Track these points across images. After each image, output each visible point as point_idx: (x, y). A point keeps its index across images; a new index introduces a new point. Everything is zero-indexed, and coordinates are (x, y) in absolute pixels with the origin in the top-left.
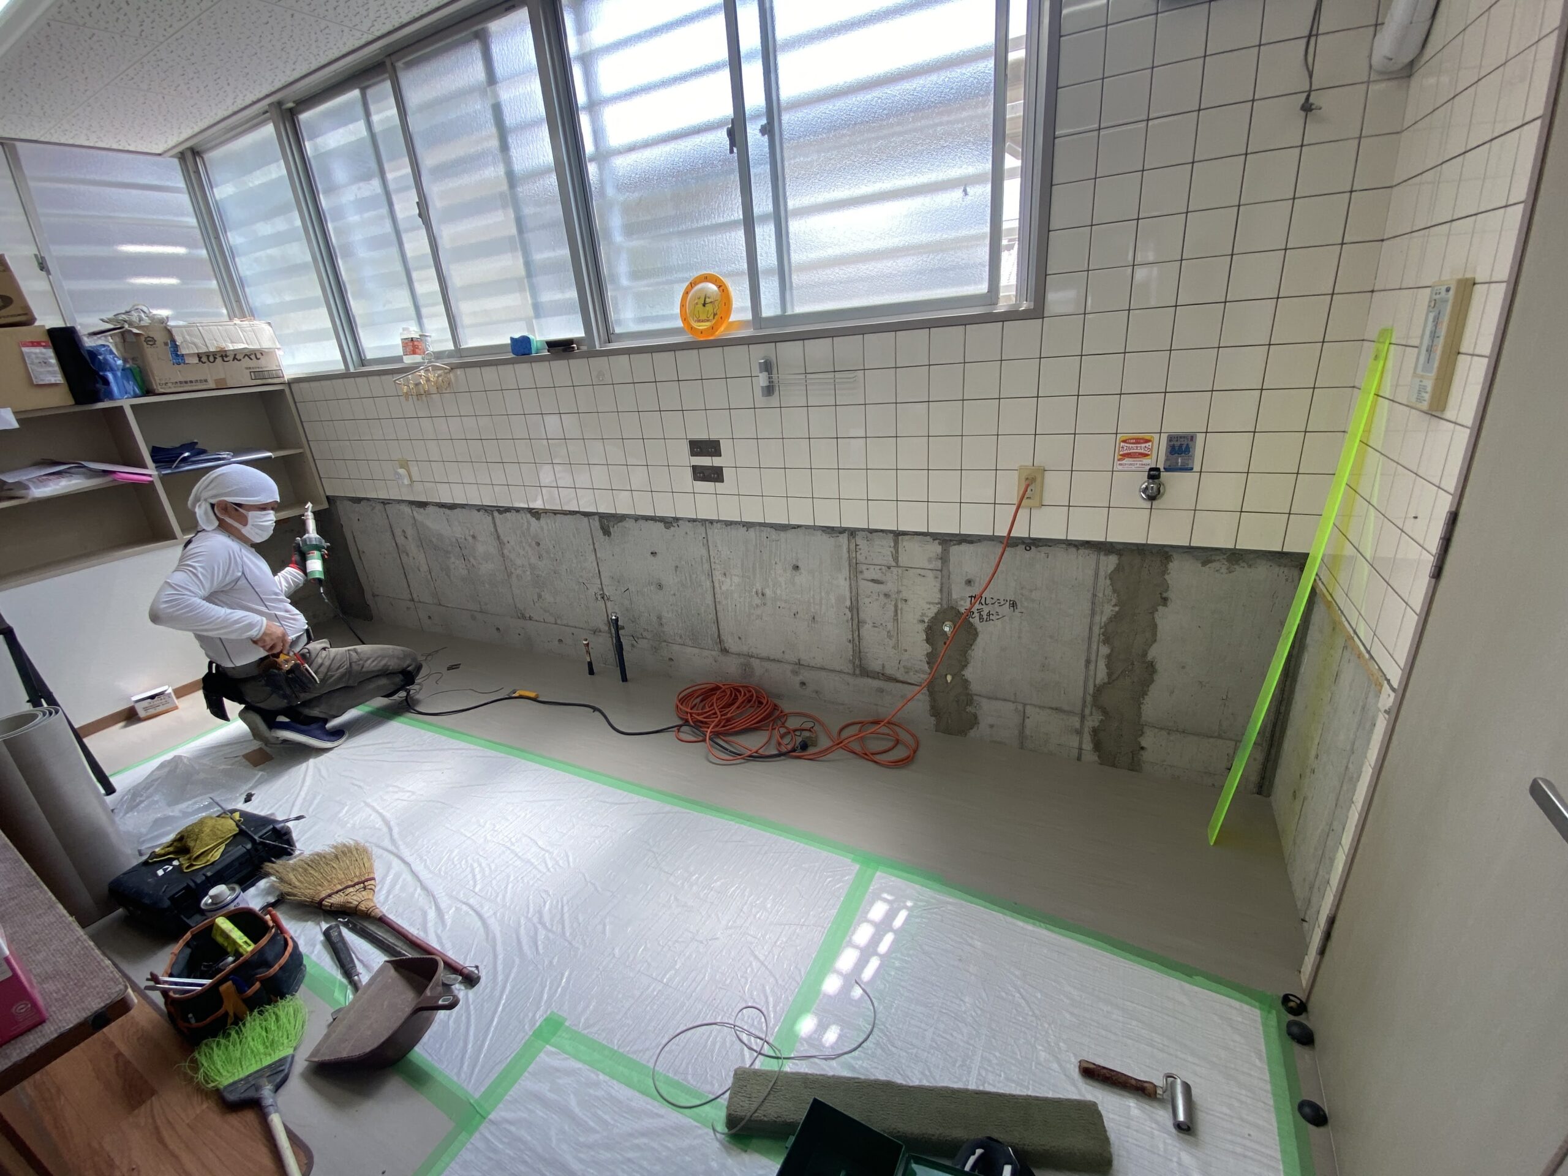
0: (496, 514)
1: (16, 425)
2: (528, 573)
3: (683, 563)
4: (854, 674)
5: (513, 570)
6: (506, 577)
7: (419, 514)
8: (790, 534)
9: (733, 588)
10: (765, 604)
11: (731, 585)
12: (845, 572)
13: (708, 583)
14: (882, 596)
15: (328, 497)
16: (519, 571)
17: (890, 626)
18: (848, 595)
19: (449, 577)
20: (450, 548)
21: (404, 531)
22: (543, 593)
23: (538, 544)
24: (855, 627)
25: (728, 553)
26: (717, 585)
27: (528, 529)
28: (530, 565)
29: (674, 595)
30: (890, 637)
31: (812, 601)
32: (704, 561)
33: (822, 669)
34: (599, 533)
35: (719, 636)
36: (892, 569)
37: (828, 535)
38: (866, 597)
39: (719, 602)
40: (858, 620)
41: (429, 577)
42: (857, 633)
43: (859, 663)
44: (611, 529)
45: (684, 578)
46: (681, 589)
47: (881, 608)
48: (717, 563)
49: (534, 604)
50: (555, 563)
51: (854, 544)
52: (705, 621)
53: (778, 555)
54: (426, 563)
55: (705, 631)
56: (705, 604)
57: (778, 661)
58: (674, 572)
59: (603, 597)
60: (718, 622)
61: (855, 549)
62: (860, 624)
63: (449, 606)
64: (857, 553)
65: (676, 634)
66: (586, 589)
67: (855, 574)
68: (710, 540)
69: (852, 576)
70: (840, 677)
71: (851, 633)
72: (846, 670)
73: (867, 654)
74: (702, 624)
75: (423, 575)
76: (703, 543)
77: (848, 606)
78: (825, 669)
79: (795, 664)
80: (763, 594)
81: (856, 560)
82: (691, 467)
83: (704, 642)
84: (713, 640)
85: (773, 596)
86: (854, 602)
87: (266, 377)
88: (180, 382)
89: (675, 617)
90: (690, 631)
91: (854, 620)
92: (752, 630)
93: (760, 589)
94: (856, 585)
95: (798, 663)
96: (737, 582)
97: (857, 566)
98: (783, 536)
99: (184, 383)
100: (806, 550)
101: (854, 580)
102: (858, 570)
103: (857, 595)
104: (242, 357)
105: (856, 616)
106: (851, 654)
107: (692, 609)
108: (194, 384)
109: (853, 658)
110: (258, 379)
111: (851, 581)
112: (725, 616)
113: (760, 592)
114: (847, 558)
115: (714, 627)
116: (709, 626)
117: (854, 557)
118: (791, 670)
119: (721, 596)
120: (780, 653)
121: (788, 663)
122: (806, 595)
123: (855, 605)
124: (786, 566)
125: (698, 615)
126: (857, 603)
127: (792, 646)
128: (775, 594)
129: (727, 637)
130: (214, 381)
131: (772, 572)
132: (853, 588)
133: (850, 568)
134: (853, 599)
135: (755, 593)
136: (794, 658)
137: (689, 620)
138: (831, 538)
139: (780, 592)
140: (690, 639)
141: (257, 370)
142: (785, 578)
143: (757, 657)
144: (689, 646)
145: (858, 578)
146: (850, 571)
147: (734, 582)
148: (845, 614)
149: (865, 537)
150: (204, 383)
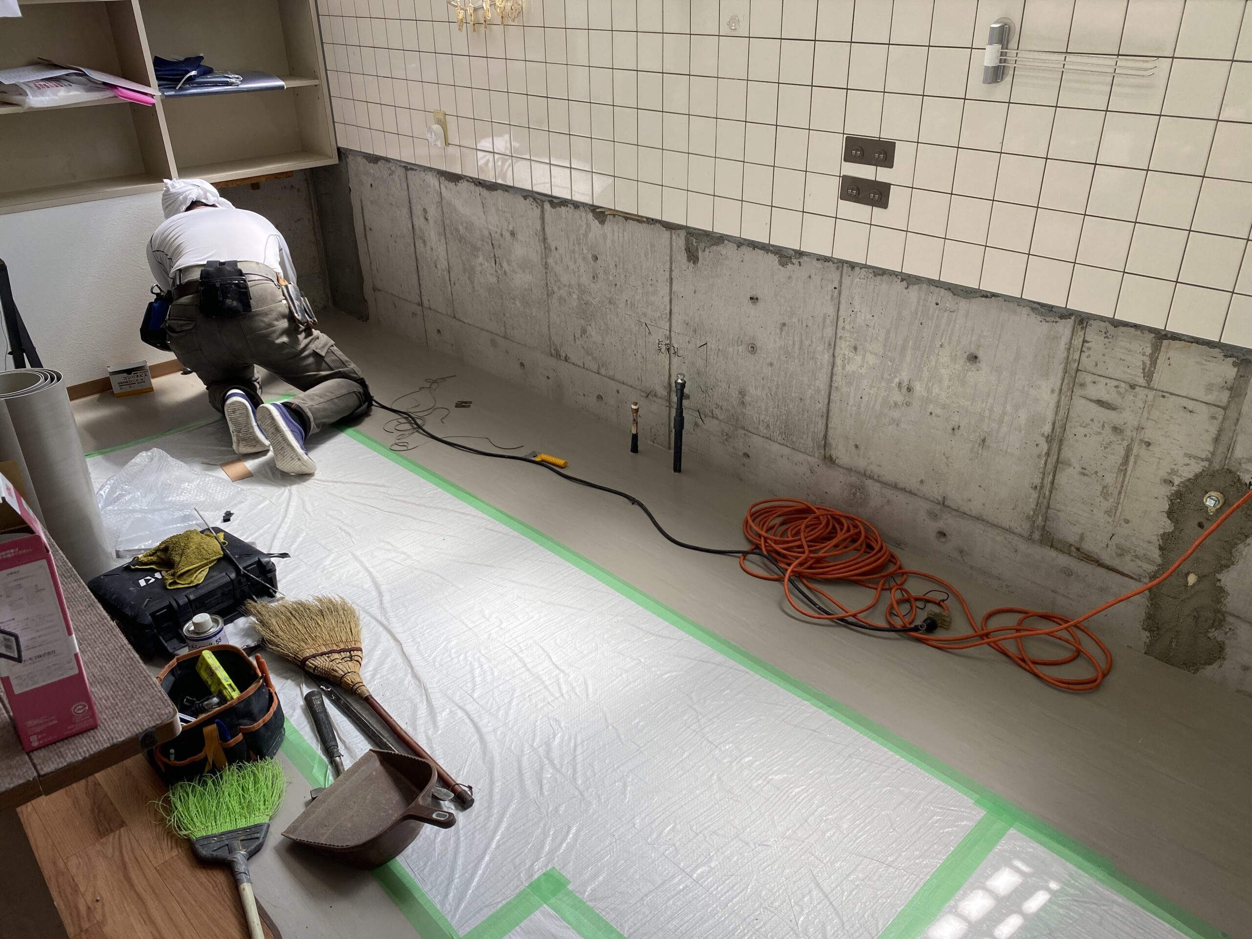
0: (547, 206)
1: (19, 14)
2: (575, 296)
3: (795, 320)
4: (1029, 539)
5: (555, 289)
6: (545, 296)
7: (448, 190)
8: (976, 305)
9: (863, 371)
10: (908, 404)
11: (861, 366)
12: (1055, 380)
13: (827, 357)
14: (1108, 430)
15: (339, 149)
16: (563, 292)
17: (1110, 479)
18: (1050, 416)
19: (472, 282)
20: (480, 243)
21: (424, 210)
22: (589, 328)
23: (596, 258)
24: (1050, 466)
25: (869, 316)
26: (839, 362)
27: (586, 235)
28: (579, 285)
29: (771, 364)
30: (1105, 493)
31: (987, 413)
32: (828, 321)
33: (979, 519)
34: (681, 257)
35: (825, 437)
36: (1138, 389)
37: (1039, 318)
38: (1081, 426)
39: (837, 388)
40: (1058, 458)
41: (447, 277)
42: (1051, 477)
43: (1043, 524)
44: (700, 253)
45: (791, 342)
46: (783, 358)
47: (1103, 448)
48: (847, 330)
49: (575, 340)
50: (613, 289)
51: (1081, 339)
52: (808, 412)
53: (948, 334)
54: (446, 258)
55: (807, 425)
56: (814, 386)
57: (910, 492)
58: (778, 331)
59: (668, 349)
60: (828, 417)
61: (1080, 346)
62: (1060, 465)
63: (465, 321)
64: (1083, 353)
65: (761, 421)
66: (647, 333)
67: (1071, 386)
68: (845, 293)
69: (1064, 388)
70: (1006, 538)
71: (1041, 476)
72: (1019, 530)
73: (1060, 513)
74: (803, 414)
75: (439, 274)
76: (832, 296)
77: (1046, 434)
78: (983, 520)
79: (935, 503)
80: (909, 389)
81: (1078, 365)
82: (841, 178)
83: (800, 441)
84: (815, 442)
85: (925, 394)
86: (1058, 429)
89: (765, 397)
90: (784, 421)
91: (1049, 457)
92: (879, 439)
93: (906, 380)
94: (1068, 403)
95: (941, 503)
96: (871, 363)
97: (1076, 373)
98: (963, 305)
100: (996, 334)
101: (1067, 396)
102: (1077, 380)
103: (1065, 420)
105: (1056, 452)
106: (1032, 507)
107: (792, 391)
109: (1033, 513)
111: (1062, 395)
112: (841, 411)
113: (905, 384)
114: (1064, 358)
115: (820, 422)
116: (813, 420)
117: (1075, 360)
118: (928, 510)
119: (842, 379)
120: (917, 482)
121: (924, 499)
122: (979, 404)
123: (1057, 434)
124: (957, 353)
125: (799, 401)
126: (1063, 432)
127: (937, 475)
128: (928, 393)
129: (838, 441)
131: (932, 358)
132: (1061, 408)
133: (1065, 375)
134: (1057, 425)
135: (897, 384)
136: (936, 492)
137: (785, 405)
138: (1044, 324)
139: (937, 390)
140: (780, 433)
142: (951, 371)
143: (878, 480)
144: (777, 443)
145: (1073, 394)
146: (1063, 380)
147: (867, 362)
148: (1037, 445)
149: (1104, 331)
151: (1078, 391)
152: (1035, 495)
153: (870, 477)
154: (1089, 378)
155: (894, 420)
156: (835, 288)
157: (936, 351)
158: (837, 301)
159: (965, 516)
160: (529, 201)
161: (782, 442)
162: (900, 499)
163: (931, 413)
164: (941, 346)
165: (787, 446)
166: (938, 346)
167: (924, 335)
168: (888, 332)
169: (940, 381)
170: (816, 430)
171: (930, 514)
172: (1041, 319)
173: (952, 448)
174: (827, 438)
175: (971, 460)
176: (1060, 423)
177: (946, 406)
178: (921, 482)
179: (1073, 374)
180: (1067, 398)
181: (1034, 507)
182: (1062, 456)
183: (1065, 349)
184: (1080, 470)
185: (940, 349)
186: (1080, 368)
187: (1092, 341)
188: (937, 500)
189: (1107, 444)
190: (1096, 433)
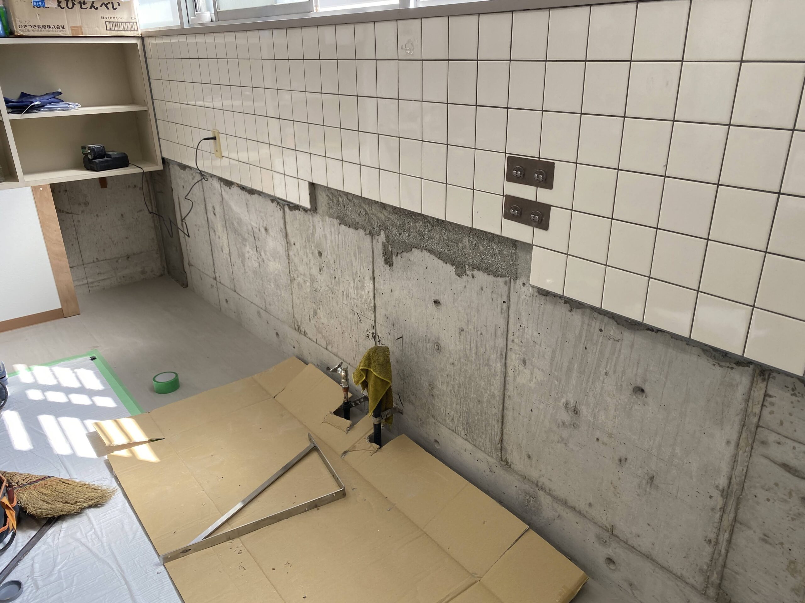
0: (287, 209)
2: (308, 284)
3: (471, 327)
4: (703, 593)
5: (296, 276)
6: (289, 282)
7: (227, 192)
8: (641, 338)
9: (532, 385)
11: (531, 381)
12: (731, 431)
13: (499, 366)
15: (163, 159)
16: (300, 280)
18: (725, 468)
19: (244, 266)
20: (247, 235)
21: (213, 207)
22: (318, 311)
23: (320, 254)
24: (726, 523)
25: (535, 334)
26: (510, 372)
27: (313, 234)
28: (311, 275)
29: (453, 364)
31: (655, 451)
32: (499, 333)
33: (647, 557)
34: (380, 260)
35: (501, 441)
37: (712, 361)
38: (763, 487)
39: (509, 396)
40: (735, 517)
41: (229, 260)
42: (727, 535)
43: (718, 582)
44: (394, 257)
45: (468, 347)
46: (463, 360)
47: (790, 518)
48: (517, 344)
49: (310, 319)
50: (333, 282)
51: (762, 392)
52: (485, 414)
53: (613, 364)
54: (228, 245)
55: (485, 426)
56: (490, 391)
57: (580, 512)
58: (458, 335)
59: (374, 337)
60: (503, 422)
61: (761, 400)
62: (738, 525)
63: (242, 295)
64: (764, 408)
65: (447, 414)
66: (359, 321)
67: (750, 442)
68: (512, 308)
69: (742, 443)
70: (677, 585)
71: (715, 530)
72: (691, 581)
73: (738, 576)
74: (481, 415)
75: (224, 257)
76: (502, 310)
77: (721, 487)
78: (652, 559)
79: (604, 529)
80: (576, 412)
81: (759, 420)
82: (504, 197)
83: (480, 440)
84: (493, 443)
85: (591, 419)
86: (735, 486)
87: (121, 29)
88: (38, 26)
89: (449, 393)
90: (466, 418)
91: (725, 513)
92: (549, 454)
93: (572, 401)
94: (747, 459)
95: (610, 530)
96: (539, 379)
97: (757, 429)
98: (628, 336)
99: (42, 27)
100: (663, 371)
101: (745, 451)
102: (757, 436)
103: (743, 477)
104: (100, 6)
105: (733, 509)
106: (706, 561)
107: (471, 391)
108: (51, 29)
109: (707, 568)
110: (113, 30)
111: (739, 450)
112: (514, 419)
113: (572, 406)
114: (741, 410)
115: (496, 426)
116: (491, 422)
117: (755, 413)
118: (597, 534)
119: (514, 390)
120: (586, 504)
121: (594, 522)
122: (646, 440)
123: (734, 490)
124: (622, 383)
125: (478, 402)
126: (741, 490)
127: (605, 502)
128: (594, 418)
129: (512, 447)
130: (70, 28)
131: (597, 384)
132: (739, 463)
133: (742, 428)
134: (734, 480)
135: (564, 404)
136: (604, 519)
137: (466, 404)
138: (717, 368)
139: (603, 417)
140: (463, 429)
141: (113, 20)
142: (617, 401)
143: (549, 493)
144: (461, 437)
145: (753, 451)
146: (741, 433)
147: (536, 377)
148: (711, 497)
149: (791, 387)
150: (61, 29)
151: (759, 449)
152: (708, 549)
153: (542, 489)
154: (772, 437)
155: (563, 439)
156: (504, 302)
157: (601, 378)
158: (506, 315)
159: (634, 550)
160: (275, 204)
161: (465, 437)
162: (569, 516)
163: (598, 440)
164: (606, 373)
165: (469, 442)
166: (603, 373)
167: (589, 360)
168: (554, 352)
169: (605, 409)
170: (493, 433)
171: (599, 538)
172: (714, 363)
173: (619, 479)
174: (503, 442)
175: (638, 495)
176: (738, 480)
177: (612, 435)
178: (590, 505)
179: (753, 429)
180: (746, 454)
181: (708, 562)
182: (740, 516)
183: (743, 399)
184: (761, 536)
185: (605, 376)
186: (761, 424)
187: (775, 397)
188: (606, 527)
189: (795, 515)
190: (781, 500)
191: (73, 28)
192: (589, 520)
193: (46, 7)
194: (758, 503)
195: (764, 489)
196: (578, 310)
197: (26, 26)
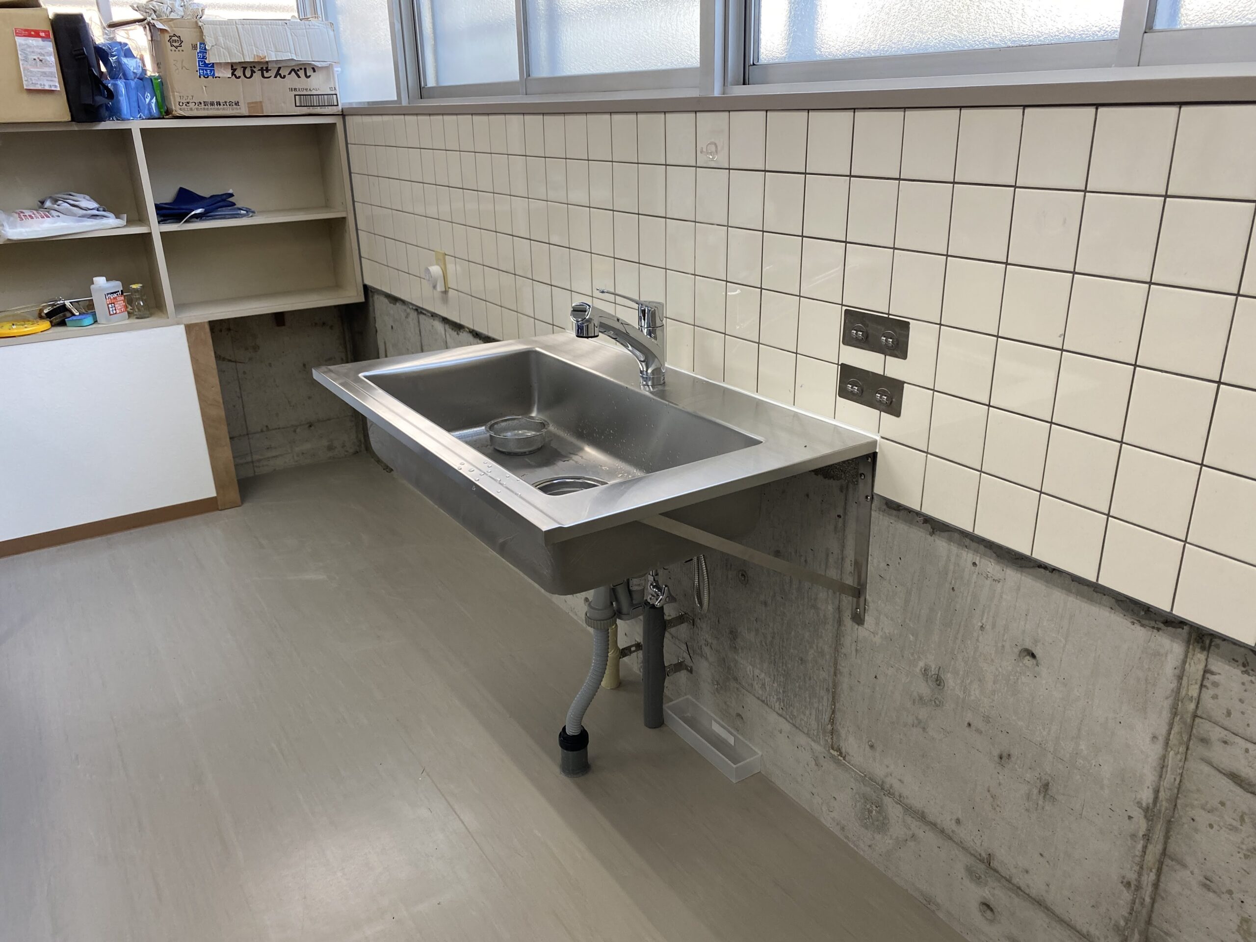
3: (791, 550)
7: (452, 339)
10: (937, 703)
12: (1158, 721)
13: (831, 609)
15: (366, 287)
24: (1151, 857)
25: (883, 564)
31: (1050, 746)
32: (831, 560)
35: (832, 720)
37: (1130, 617)
39: (844, 655)
40: (1165, 849)
42: (1153, 876)
47: (1241, 855)
51: (1201, 667)
52: (810, 679)
53: (991, 614)
56: (817, 646)
57: (942, 831)
60: (834, 693)
61: (1200, 678)
62: (1168, 862)
64: (1204, 689)
67: (1185, 739)
69: (1173, 739)
71: (1137, 868)
73: (1168, 939)
74: (804, 681)
77: (1144, 805)
78: (1046, 908)
79: (978, 859)
80: (939, 681)
81: (1197, 707)
82: (839, 367)
83: (802, 716)
84: (820, 723)
85: (961, 695)
86: (1164, 803)
87: (315, 105)
88: (204, 102)
89: (758, 644)
90: (782, 684)
91: (1151, 843)
92: (900, 743)
93: (933, 667)
94: (1181, 764)
95: (985, 861)
96: (887, 631)
97: (1194, 720)
98: (1012, 576)
99: (209, 105)
100: (1062, 628)
101: (1178, 753)
102: (1194, 731)
103: (1176, 791)
104: (288, 73)
105: (1162, 838)
106: (1123, 913)
107: (790, 644)
108: (222, 106)
109: (1124, 924)
110: (304, 106)
111: (1169, 749)
112: (851, 689)
113: (933, 673)
114: (1172, 691)
115: (825, 698)
116: (818, 692)
117: (1192, 697)
118: (967, 866)
119: (851, 645)
120: (951, 820)
121: (963, 848)
122: (1038, 728)
123: (1163, 809)
124: (1004, 643)
125: (800, 662)
126: (1172, 810)
127: (979, 819)
128: (964, 693)
129: (848, 731)
130: (247, 105)
131: (969, 642)
132: (1169, 769)
133: (1174, 718)
134: (1162, 795)
135: (921, 670)
136: (978, 844)
137: (783, 663)
138: (1137, 627)
139: (977, 692)
140: (779, 699)
141: (305, 93)
142: (997, 669)
143: (900, 800)
144: (774, 711)
145: (1189, 752)
146: (1171, 725)
147: (882, 629)
148: (1130, 818)
149: (1241, 661)
150: (235, 106)
151: (1197, 749)
152: (1127, 896)
153: (890, 794)
154: (1216, 734)
155: (920, 722)
156: (839, 516)
157: (975, 634)
158: (841, 535)
159: (1021, 893)
161: (780, 712)
162: (927, 836)
163: (969, 725)
164: (982, 628)
165: (786, 720)
166: (977, 627)
167: (958, 607)
168: (908, 593)
169: (980, 680)
170: (821, 708)
171: (969, 871)
172: (1132, 620)
173: (1000, 784)
174: (835, 722)
175: (1028, 810)
176: (1169, 794)
177: (990, 720)
178: (958, 821)
179: (1189, 720)
180: (1179, 757)
181: (1127, 915)
182: (1172, 848)
183: (1174, 676)
184: (1201, 878)
185: (980, 632)
186: (1199, 713)
187: (1219, 674)
188: (980, 854)
189: (1248, 850)
190: (1229, 827)
191: (251, 105)
192: (957, 844)
193: (216, 77)
194: (1196, 830)
195: (1204, 809)
196: (943, 534)
197: (188, 103)
